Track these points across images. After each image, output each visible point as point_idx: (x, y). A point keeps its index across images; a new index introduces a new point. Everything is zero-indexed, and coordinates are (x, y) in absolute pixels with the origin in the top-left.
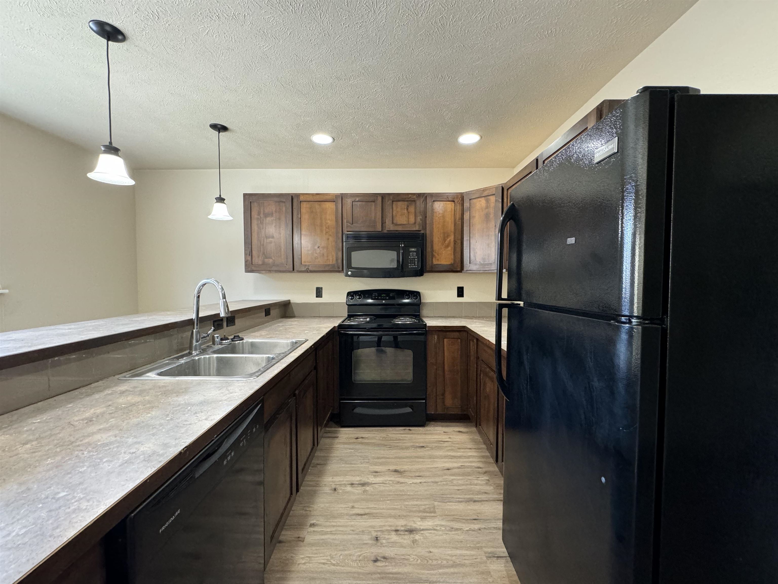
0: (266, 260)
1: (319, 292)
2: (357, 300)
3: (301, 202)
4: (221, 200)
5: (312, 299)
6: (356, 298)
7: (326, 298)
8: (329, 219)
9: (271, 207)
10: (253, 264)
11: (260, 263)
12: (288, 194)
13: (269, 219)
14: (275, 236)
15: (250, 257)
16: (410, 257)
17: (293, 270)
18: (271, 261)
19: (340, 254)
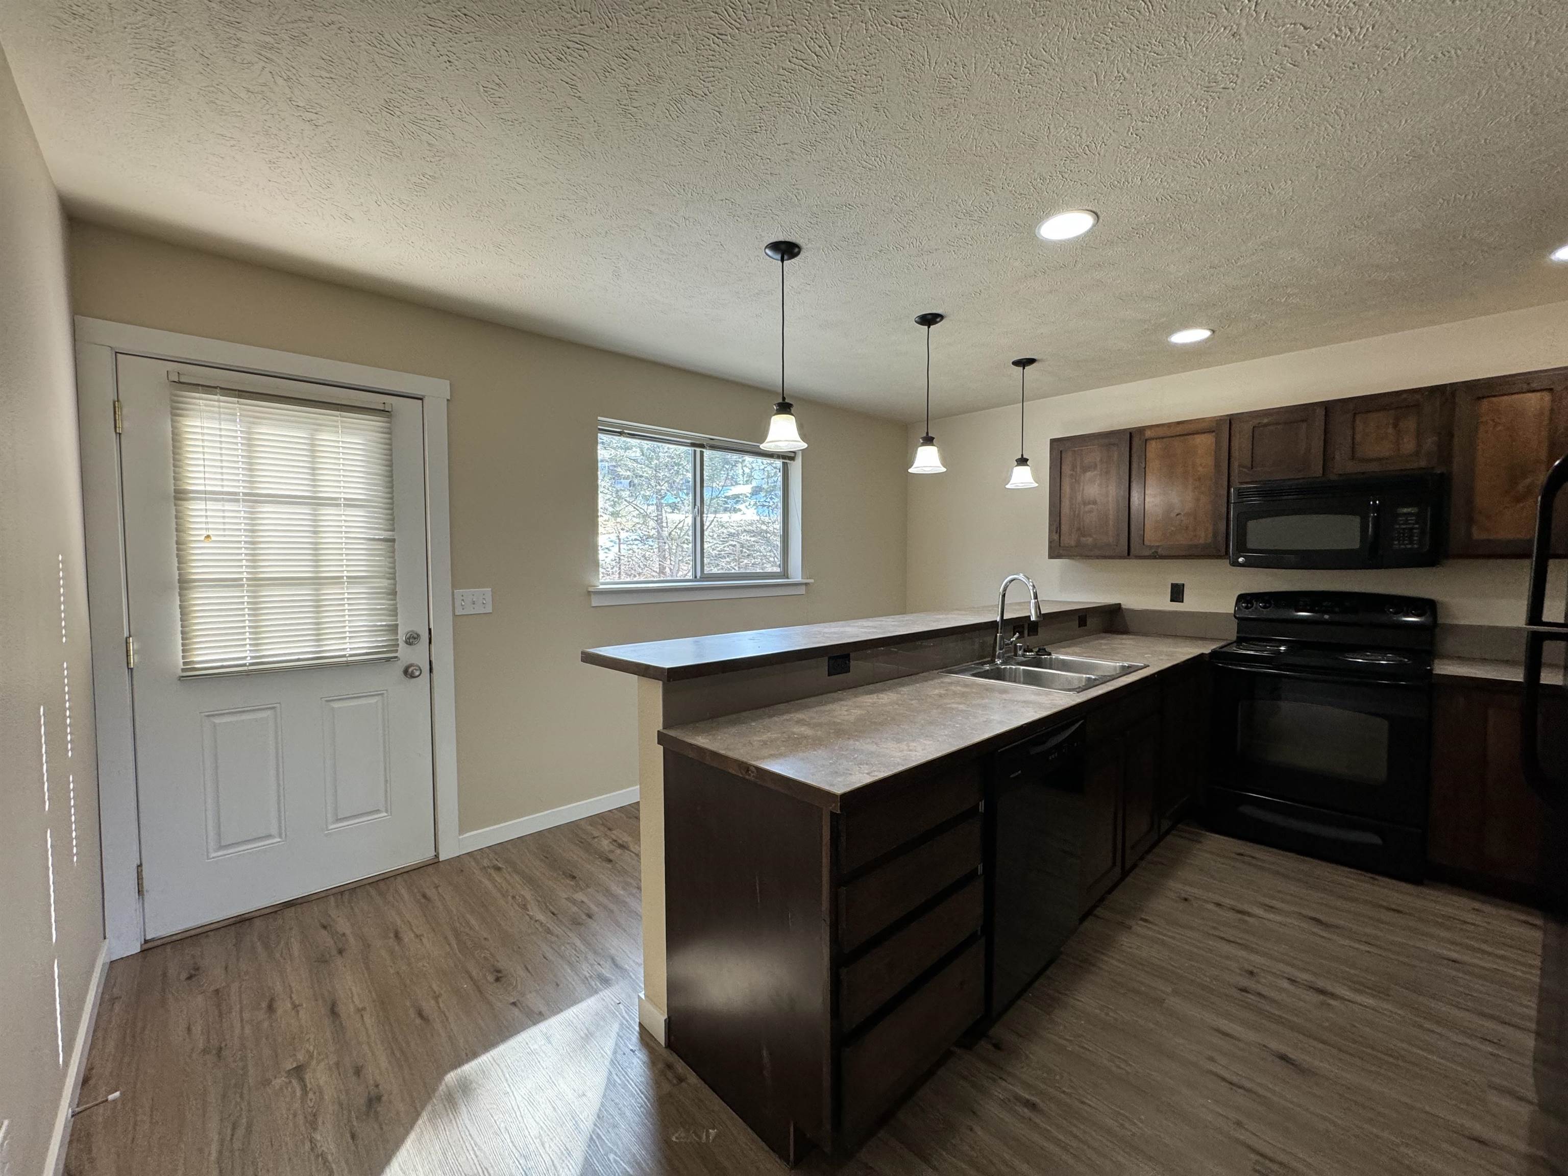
0: (1083, 539)
1: (1177, 593)
2: (1259, 610)
3: (1146, 440)
4: (1023, 461)
5: (1164, 603)
6: (1256, 608)
7: (1190, 604)
8: (1201, 465)
9: (1094, 455)
10: (1062, 545)
11: (1073, 543)
12: (1125, 430)
13: (1089, 474)
14: (1098, 501)
15: (1057, 535)
16: (1398, 527)
17: (1129, 554)
18: (1090, 540)
19: (1222, 526)
